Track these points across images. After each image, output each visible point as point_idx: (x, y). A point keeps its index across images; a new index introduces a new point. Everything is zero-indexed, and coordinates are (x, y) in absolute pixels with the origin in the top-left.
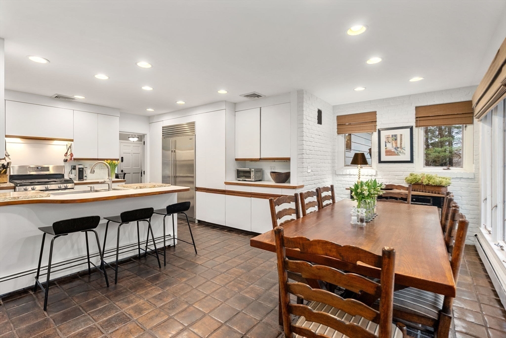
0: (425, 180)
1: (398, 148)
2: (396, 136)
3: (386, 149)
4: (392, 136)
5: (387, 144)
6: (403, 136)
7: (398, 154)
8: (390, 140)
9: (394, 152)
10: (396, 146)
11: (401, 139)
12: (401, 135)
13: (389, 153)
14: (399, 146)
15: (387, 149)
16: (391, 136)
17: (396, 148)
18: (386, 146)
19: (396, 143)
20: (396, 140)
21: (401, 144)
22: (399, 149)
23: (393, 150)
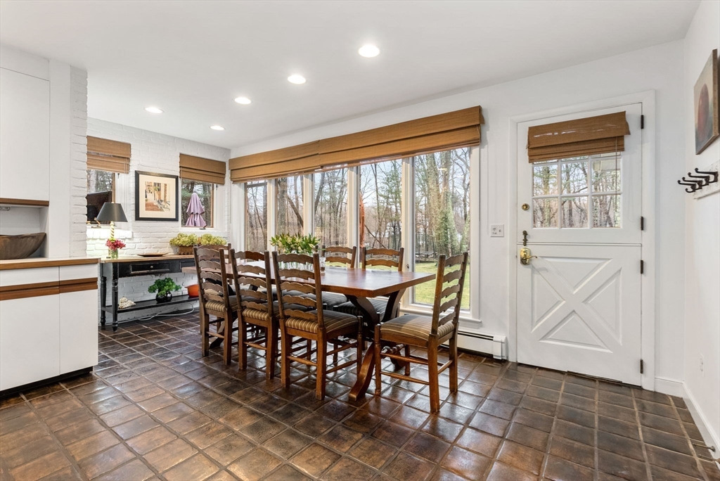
0: (204, 240)
1: (162, 201)
2: (159, 184)
3: (146, 200)
4: (155, 184)
5: (148, 194)
6: (167, 187)
7: (161, 210)
8: (152, 189)
9: (157, 206)
10: (160, 198)
11: (165, 190)
12: (166, 185)
13: (150, 207)
14: (163, 199)
15: (148, 202)
16: (153, 185)
17: (160, 201)
18: (146, 197)
19: (160, 195)
20: (159, 190)
21: (165, 196)
22: (163, 203)
23: (156, 203)
